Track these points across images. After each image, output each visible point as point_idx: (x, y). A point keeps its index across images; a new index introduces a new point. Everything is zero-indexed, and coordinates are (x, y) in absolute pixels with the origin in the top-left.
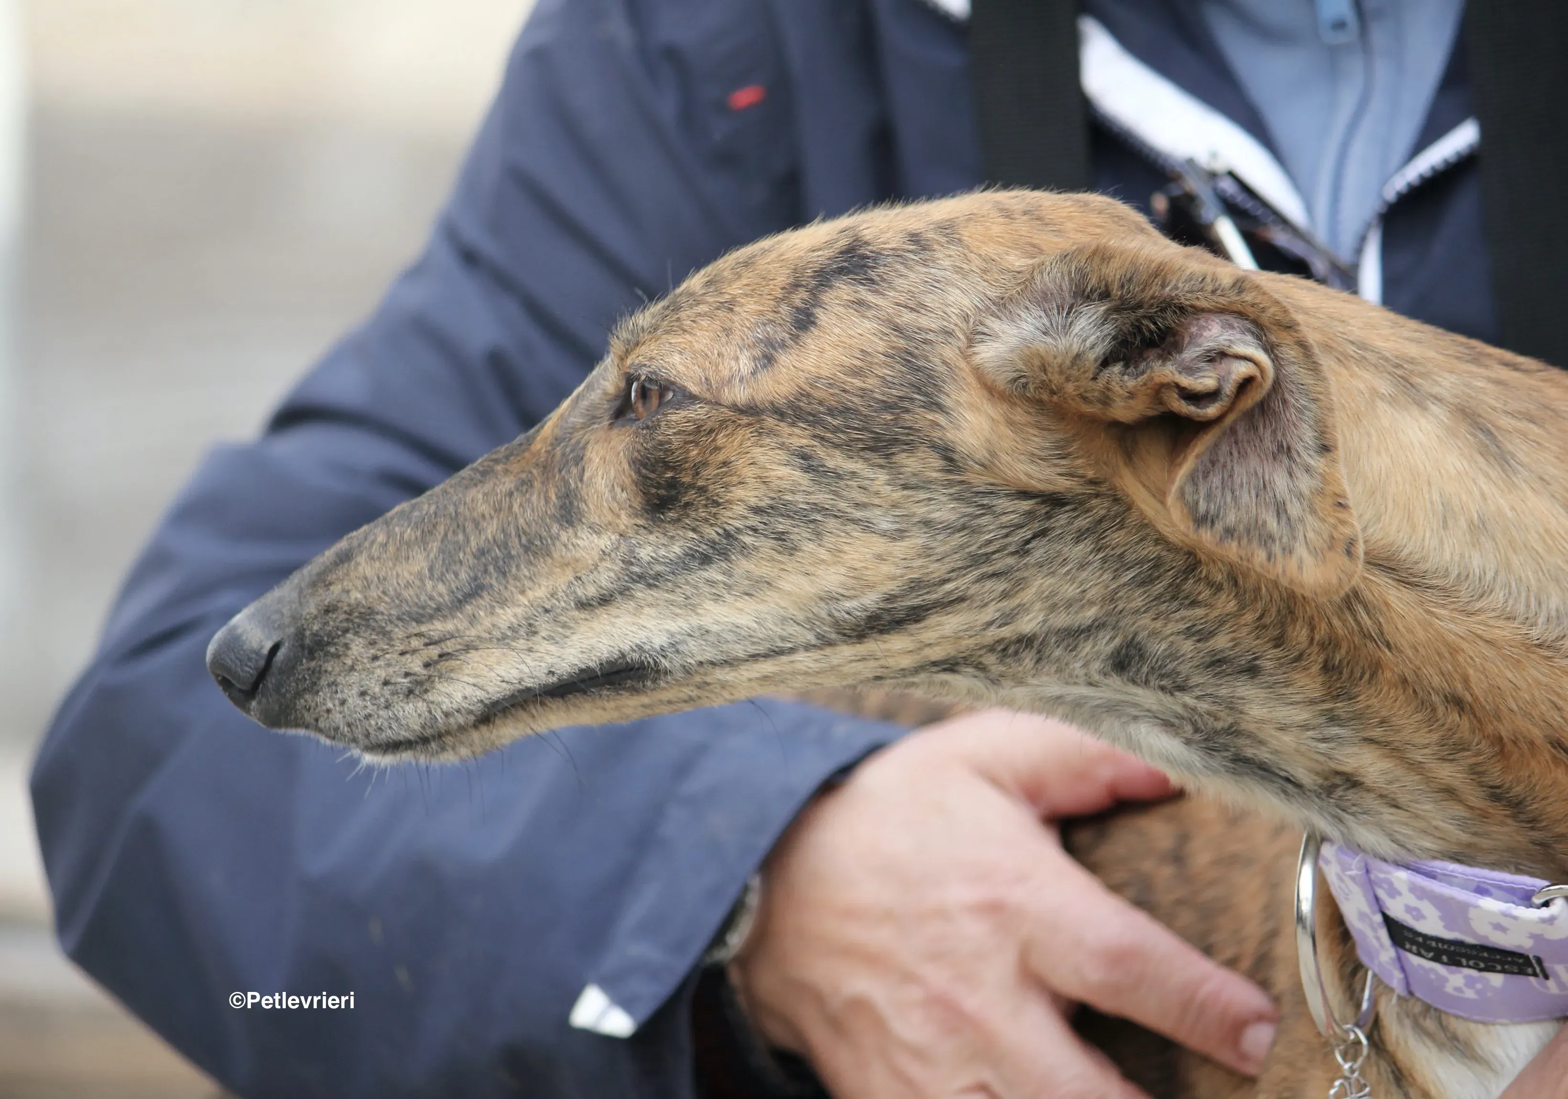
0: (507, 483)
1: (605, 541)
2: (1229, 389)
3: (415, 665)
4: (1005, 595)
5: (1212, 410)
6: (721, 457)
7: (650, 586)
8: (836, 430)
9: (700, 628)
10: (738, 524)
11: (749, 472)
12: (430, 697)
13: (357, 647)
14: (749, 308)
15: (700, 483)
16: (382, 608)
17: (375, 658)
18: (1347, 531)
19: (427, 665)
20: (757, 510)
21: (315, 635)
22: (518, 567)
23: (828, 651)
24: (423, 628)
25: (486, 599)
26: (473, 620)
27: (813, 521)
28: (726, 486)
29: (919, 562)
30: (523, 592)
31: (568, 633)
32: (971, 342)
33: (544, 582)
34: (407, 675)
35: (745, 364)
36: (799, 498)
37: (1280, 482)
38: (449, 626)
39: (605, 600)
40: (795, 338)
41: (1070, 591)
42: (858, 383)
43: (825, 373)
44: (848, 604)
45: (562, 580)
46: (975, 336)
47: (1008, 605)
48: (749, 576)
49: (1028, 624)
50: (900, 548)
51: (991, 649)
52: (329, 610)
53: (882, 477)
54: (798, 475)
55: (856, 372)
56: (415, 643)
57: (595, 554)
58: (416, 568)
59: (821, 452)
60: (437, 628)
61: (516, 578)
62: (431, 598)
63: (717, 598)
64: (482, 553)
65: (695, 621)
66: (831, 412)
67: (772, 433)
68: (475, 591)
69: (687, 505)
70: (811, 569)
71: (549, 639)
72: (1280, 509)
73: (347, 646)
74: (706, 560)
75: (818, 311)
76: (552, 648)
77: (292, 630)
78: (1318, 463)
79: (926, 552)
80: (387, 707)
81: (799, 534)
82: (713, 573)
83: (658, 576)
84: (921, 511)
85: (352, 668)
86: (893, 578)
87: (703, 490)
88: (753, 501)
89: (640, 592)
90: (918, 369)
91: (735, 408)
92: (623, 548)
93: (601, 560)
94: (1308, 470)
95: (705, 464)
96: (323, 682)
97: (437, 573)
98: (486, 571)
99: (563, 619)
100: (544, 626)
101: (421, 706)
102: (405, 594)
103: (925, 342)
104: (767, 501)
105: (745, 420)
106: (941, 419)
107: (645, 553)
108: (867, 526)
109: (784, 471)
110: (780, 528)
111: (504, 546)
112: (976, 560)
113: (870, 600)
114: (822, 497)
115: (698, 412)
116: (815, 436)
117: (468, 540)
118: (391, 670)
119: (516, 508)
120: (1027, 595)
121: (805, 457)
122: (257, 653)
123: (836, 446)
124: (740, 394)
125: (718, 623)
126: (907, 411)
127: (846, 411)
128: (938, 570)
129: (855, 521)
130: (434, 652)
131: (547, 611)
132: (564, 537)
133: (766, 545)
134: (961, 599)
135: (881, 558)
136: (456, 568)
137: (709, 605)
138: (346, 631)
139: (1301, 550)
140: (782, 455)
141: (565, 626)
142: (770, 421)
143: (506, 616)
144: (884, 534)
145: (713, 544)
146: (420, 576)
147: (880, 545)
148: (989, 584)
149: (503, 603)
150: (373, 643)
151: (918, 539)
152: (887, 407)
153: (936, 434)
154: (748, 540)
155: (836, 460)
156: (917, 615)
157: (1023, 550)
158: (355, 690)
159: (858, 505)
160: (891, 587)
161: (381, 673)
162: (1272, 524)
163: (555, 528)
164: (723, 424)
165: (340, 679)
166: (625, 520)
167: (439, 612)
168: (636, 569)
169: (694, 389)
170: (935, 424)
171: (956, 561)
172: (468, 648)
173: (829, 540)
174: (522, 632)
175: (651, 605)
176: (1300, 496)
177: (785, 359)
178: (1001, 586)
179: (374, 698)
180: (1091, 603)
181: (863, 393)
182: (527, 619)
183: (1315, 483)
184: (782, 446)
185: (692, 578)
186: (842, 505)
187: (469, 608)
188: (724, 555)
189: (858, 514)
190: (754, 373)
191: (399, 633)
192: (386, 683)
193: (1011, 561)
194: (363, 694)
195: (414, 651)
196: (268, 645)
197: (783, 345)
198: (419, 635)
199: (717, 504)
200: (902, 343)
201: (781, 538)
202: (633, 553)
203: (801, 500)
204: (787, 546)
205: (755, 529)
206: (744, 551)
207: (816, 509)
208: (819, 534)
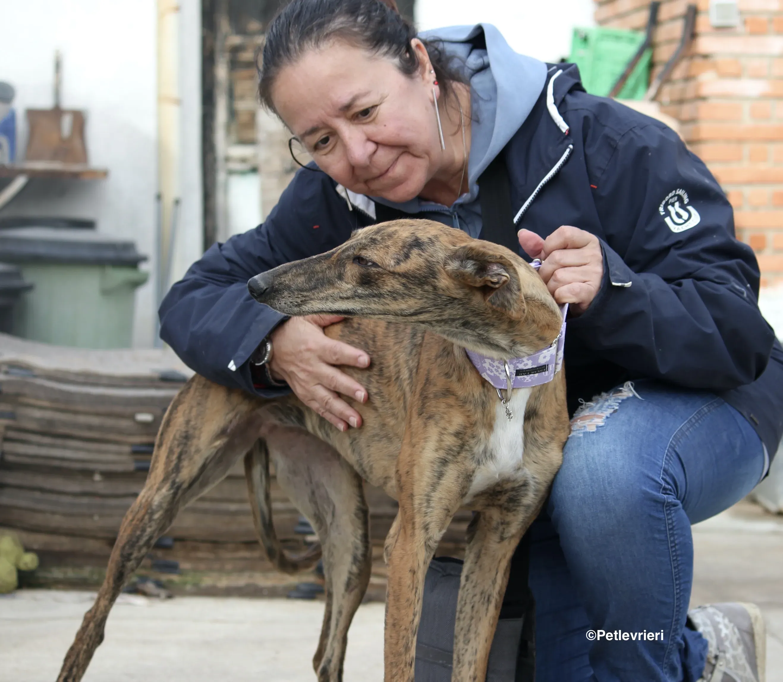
0: (325, 266)
1: (349, 286)
2: (501, 282)
3: (299, 300)
4: (440, 312)
5: (497, 286)
6: (383, 279)
7: (360, 298)
8: (412, 280)
10: (384, 293)
11: (389, 284)
12: (301, 308)
13: (286, 293)
14: (393, 249)
15: (377, 282)
16: (293, 286)
17: (289, 297)
18: (523, 307)
19: (301, 301)
20: (389, 292)
21: (276, 288)
22: (326, 285)
23: (397, 317)
24: (302, 293)
25: (317, 290)
26: (314, 294)
27: (403, 296)
28: (383, 285)
29: (424, 304)
30: (326, 291)
32: (444, 266)
33: (331, 290)
34: (296, 302)
35: (392, 263)
37: (508, 295)
38: (308, 294)
39: (348, 298)
40: (405, 260)
41: (455, 313)
43: (412, 269)
44: (406, 311)
45: (336, 291)
46: (445, 264)
48: (383, 302)
49: (444, 317)
50: (420, 301)
51: (434, 321)
52: (281, 284)
53: (420, 289)
54: (401, 287)
55: (418, 270)
56: (300, 296)
57: (346, 288)
58: (302, 280)
59: (408, 284)
60: (305, 294)
61: (325, 288)
62: (305, 287)
63: (375, 304)
64: (317, 280)
65: (368, 306)
66: (412, 277)
67: (396, 278)
68: (315, 288)
69: (372, 285)
70: (399, 304)
71: (332, 302)
72: (508, 301)
73: (283, 293)
74: (374, 296)
75: (410, 255)
76: (331, 304)
77: (271, 286)
78: (518, 293)
79: (425, 302)
80: (290, 307)
81: (399, 297)
82: (376, 299)
83: (362, 297)
84: (426, 295)
85: (284, 298)
86: (418, 307)
87: (376, 284)
88: (389, 290)
89: (357, 299)
90: (432, 270)
91: (389, 271)
92: (354, 289)
93: (348, 290)
94: (515, 294)
95: (379, 279)
96: (276, 298)
97: (307, 282)
98: (318, 284)
99: (335, 299)
100: (330, 299)
101: (298, 309)
102: (299, 285)
103: (434, 264)
104: (392, 290)
105: (391, 274)
106: (436, 280)
107: (359, 291)
108: (415, 298)
109: (398, 286)
111: (323, 279)
112: (435, 305)
113: (412, 311)
114: (406, 292)
115: (380, 270)
117: (314, 276)
118: (293, 300)
119: (327, 272)
120: (446, 313)
121: (404, 284)
122: (262, 289)
123: (412, 283)
124: (392, 269)
125: (374, 307)
126: (428, 278)
127: (416, 277)
128: (427, 305)
129: (412, 296)
130: (304, 299)
131: (332, 296)
132: (339, 282)
133: (390, 298)
134: (431, 312)
135: (416, 303)
136: (311, 282)
138: (284, 289)
139: (512, 310)
140: (398, 283)
142: (397, 276)
143: (322, 295)
144: (418, 299)
145: (376, 294)
146: (303, 282)
148: (438, 310)
149: (321, 292)
150: (290, 294)
151: (425, 300)
152: (424, 277)
153: (433, 284)
154: (386, 296)
155: (411, 286)
156: (420, 313)
157: (446, 305)
158: (284, 302)
159: (414, 294)
160: (417, 308)
161: (291, 301)
162: (506, 304)
163: (336, 280)
164: (385, 274)
165: (280, 299)
166: (354, 283)
167: (306, 290)
168: (356, 294)
169: (380, 265)
170: (434, 281)
171: (431, 304)
172: (312, 299)
173: (406, 300)
174: (325, 299)
175: (358, 301)
176: (513, 299)
177: (403, 265)
178: (440, 310)
179: (288, 305)
180: (459, 315)
181: (420, 274)
182: (326, 296)
183: (517, 297)
184: (399, 281)
185: (370, 298)
186: (410, 294)
187: (313, 291)
188: (379, 297)
189: (413, 295)
190: (395, 265)
191: (296, 293)
192: (291, 302)
193: (443, 307)
194: (285, 303)
195: (299, 298)
196: (265, 288)
197: (402, 261)
198: (301, 294)
199: (379, 287)
200: (429, 264)
201: (394, 297)
202: (356, 290)
203: (401, 292)
204: (395, 299)
205: (388, 295)
206: (384, 298)
207: (404, 294)
208: (403, 298)
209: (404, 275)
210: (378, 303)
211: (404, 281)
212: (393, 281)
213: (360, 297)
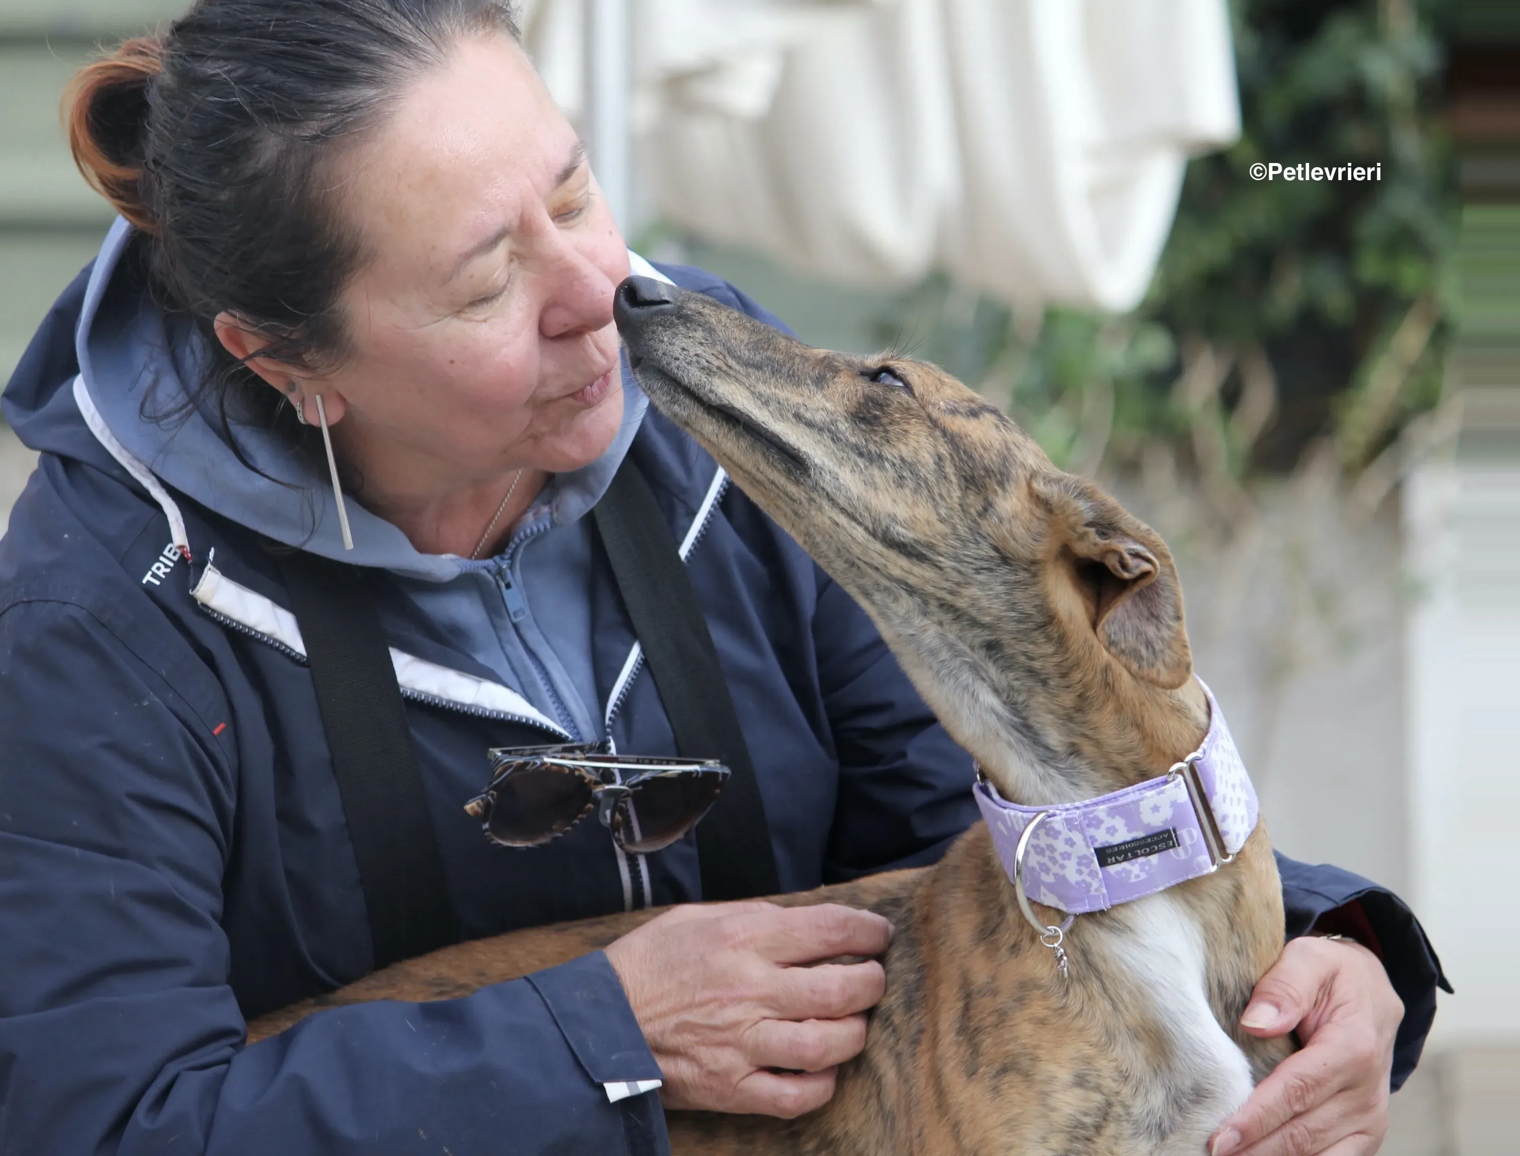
0: (796, 350)
1: (829, 406)
3: (714, 362)
6: (907, 427)
7: (833, 439)
8: (961, 460)
9: (837, 474)
10: (889, 457)
11: (913, 443)
12: (710, 379)
13: (699, 334)
14: (949, 392)
16: (720, 334)
17: (701, 344)
19: (718, 368)
20: (903, 460)
21: (687, 314)
22: (781, 377)
24: (728, 358)
25: (759, 374)
26: (748, 375)
27: (920, 485)
28: (898, 439)
29: (939, 537)
30: (775, 387)
31: (781, 419)
32: (1031, 478)
33: (785, 391)
34: (708, 362)
35: (943, 403)
36: (923, 470)
38: (738, 367)
39: (810, 424)
40: (968, 416)
42: (981, 450)
43: (972, 437)
44: (899, 529)
45: (796, 399)
46: (1034, 477)
47: (955, 587)
48: (872, 476)
50: (940, 527)
52: (699, 314)
53: (957, 493)
54: (931, 461)
55: (985, 447)
56: (721, 357)
57: (821, 406)
58: (742, 337)
59: (947, 464)
60: (733, 363)
61: (776, 379)
62: (739, 352)
63: (853, 471)
64: (770, 359)
65: (836, 469)
67: (935, 438)
68: (758, 367)
69: (874, 430)
70: (898, 500)
71: (772, 413)
73: (694, 329)
74: (861, 455)
75: (981, 416)
77: (679, 304)
78: (1174, 625)
79: (944, 537)
80: (689, 364)
81: (910, 483)
82: (861, 462)
83: (839, 440)
85: (689, 338)
86: (926, 535)
87: (886, 431)
88: (904, 455)
89: (827, 437)
90: (1005, 468)
91: (929, 415)
92: (834, 415)
93: (821, 410)
94: (1169, 627)
95: (898, 423)
96: (675, 329)
97: (748, 347)
98: (767, 366)
99: (783, 412)
100: (773, 406)
101: (704, 378)
102: (731, 341)
103: (1015, 461)
104: (909, 460)
105: (929, 424)
106: (999, 492)
107: (842, 428)
108: (936, 506)
109: (927, 456)
110: (905, 474)
111: (781, 366)
112: (956, 557)
113: (910, 536)
114: (931, 478)
115: (912, 403)
116: (951, 455)
117: (768, 349)
118: (703, 354)
119: (796, 360)
121: (940, 458)
123: (955, 466)
124: (935, 412)
125: (844, 480)
126: (990, 478)
127: (971, 457)
128: (942, 547)
129: (934, 499)
130: (725, 367)
131: (779, 403)
132: (810, 387)
133: (891, 473)
134: (941, 569)
135: (928, 523)
136: (756, 353)
137: (848, 470)
138: (699, 326)
139: (1160, 666)
140: (931, 449)
141: (781, 415)
142: (938, 433)
143: (762, 388)
144: (938, 514)
145: (870, 452)
146: (742, 341)
147: (934, 518)
149: (765, 382)
150: (706, 340)
151: (948, 529)
152: (986, 470)
153: (991, 497)
154: (887, 465)
155: (950, 470)
156: (921, 558)
158: (682, 345)
159: (941, 496)
160: (922, 538)
161: (700, 352)
163: (809, 381)
164: (918, 417)
165: (682, 336)
167: (739, 359)
168: (832, 428)
169: (917, 392)
170: (996, 492)
171: (951, 551)
172: (738, 380)
173: (917, 497)
174: (763, 400)
175: (825, 445)
176: (1162, 639)
177: (960, 420)
179: (687, 355)
181: (981, 456)
182: (768, 397)
183: (1172, 634)
184: (935, 446)
185: (851, 453)
186: (936, 490)
187: (750, 370)
188: (871, 462)
189: (937, 498)
190: (945, 411)
191: (718, 347)
192: (698, 356)
194: (684, 349)
195: (717, 358)
197: (961, 414)
198: (725, 358)
199: (888, 441)
201: (901, 477)
202: (836, 421)
203: (923, 472)
204: (900, 482)
205: (894, 465)
206: (882, 468)
207: (926, 481)
208: (915, 491)
209: (953, 439)
210: (861, 472)
211: (944, 450)
212: (923, 439)
213: (835, 439)
